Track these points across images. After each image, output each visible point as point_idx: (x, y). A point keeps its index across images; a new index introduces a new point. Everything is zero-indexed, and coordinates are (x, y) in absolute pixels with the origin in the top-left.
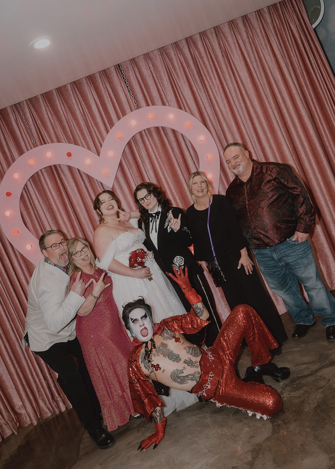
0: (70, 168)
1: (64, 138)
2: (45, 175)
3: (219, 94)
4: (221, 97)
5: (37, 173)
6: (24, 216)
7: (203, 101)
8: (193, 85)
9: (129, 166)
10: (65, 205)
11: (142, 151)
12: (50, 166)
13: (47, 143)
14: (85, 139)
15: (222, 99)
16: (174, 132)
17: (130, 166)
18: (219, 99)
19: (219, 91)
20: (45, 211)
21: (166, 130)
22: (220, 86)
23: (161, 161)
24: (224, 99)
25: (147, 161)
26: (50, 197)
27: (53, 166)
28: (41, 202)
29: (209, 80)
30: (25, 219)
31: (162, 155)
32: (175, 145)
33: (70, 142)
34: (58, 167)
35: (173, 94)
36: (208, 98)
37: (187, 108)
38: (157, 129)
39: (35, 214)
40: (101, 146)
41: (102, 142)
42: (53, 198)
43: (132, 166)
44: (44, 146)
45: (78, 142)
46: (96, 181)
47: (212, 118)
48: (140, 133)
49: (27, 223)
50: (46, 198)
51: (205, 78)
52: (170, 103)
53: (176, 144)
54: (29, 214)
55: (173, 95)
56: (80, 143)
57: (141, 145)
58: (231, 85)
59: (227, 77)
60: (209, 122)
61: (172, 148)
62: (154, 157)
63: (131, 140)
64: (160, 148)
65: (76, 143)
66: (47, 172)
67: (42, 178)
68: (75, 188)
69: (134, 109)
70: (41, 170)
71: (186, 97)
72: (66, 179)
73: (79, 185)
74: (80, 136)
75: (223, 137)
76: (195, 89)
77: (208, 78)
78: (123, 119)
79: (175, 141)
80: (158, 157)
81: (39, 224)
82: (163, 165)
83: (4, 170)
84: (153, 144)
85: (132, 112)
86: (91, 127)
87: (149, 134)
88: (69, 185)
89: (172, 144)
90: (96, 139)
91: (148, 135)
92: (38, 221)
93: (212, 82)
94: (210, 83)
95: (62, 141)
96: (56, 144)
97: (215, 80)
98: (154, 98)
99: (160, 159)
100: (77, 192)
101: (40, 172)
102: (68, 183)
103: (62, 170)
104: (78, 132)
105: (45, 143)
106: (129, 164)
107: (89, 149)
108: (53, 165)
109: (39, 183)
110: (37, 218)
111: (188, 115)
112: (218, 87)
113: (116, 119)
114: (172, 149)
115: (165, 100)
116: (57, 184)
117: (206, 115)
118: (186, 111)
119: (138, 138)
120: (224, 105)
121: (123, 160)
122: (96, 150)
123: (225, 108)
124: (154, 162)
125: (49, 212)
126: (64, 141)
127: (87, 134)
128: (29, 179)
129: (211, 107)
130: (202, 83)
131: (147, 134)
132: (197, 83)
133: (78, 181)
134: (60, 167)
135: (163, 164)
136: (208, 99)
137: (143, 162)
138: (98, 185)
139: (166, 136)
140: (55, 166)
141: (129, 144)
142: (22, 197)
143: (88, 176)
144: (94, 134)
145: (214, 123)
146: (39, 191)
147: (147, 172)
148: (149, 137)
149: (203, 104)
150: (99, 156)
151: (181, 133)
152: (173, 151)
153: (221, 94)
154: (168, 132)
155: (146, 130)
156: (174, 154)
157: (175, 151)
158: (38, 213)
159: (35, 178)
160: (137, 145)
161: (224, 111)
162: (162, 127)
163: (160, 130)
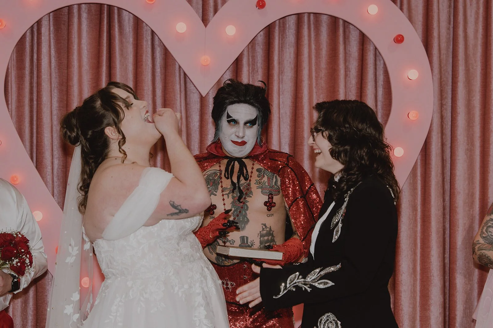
0: (138, 22)
2: (84, 15)
3: (474, 5)
4: (477, 13)
5: (70, 7)
6: (10, 79)
7: (441, 6)
9: (250, 69)
11: (287, 50)
12: (101, 5)
15: (477, 19)
16: (363, 39)
17: (253, 70)
18: (471, 16)
20: (53, 85)
23: (317, 84)
24: (481, 19)
25: (289, 74)
26: (75, 63)
27: (106, 6)
28: (53, 65)
31: (323, 73)
32: (354, 65)
34: (116, 11)
36: (452, 4)
37: (405, 7)
38: (334, 20)
39: (31, 83)
40: (216, 11)
41: (219, 2)
42: (80, 67)
43: (257, 71)
46: (177, 67)
47: (443, 45)
48: (299, 16)
49: (10, 94)
50: (66, 62)
53: (357, 65)
54: (20, 78)
57: (291, 39)
60: (435, 51)
61: (347, 69)
62: (306, 72)
63: (277, 22)
64: (323, 64)
66: (89, 12)
67: (75, 20)
68: (131, 67)
70: (79, 5)
72: (121, 42)
73: (142, 65)
75: (449, 89)
79: (357, 58)
80: (314, 74)
81: (31, 107)
82: (317, 95)
84: (313, 46)
87: (314, 24)
88: (122, 55)
89: (350, 61)
91: (312, 26)
92: (31, 100)
99: (317, 80)
100: (130, 75)
101: (76, 8)
102: (121, 50)
103: (120, 22)
106: (253, 65)
107: (190, 2)
108: (108, 5)
109: (64, 28)
110: (31, 93)
111: (403, 17)
114: (346, 71)
116: (99, 43)
117: (435, 34)
118: (401, 9)
119: (291, 23)
120: (476, 31)
121: (246, 53)
122: (203, 11)
123: (476, 37)
124: (302, 81)
125: (60, 91)
128: (49, 14)
129: (450, 23)
131: (312, 22)
134: (119, 15)
135: (316, 92)
136: (450, 7)
137: (281, 72)
138: (177, 78)
139: (345, 43)
140: (110, 7)
141: (269, 30)
142: (21, 42)
143: (166, 52)
145: (443, 57)
146: (58, 41)
147: (281, 93)
148: (312, 29)
149: (439, 12)
150: (206, 27)
151: (376, 48)
152: (346, 75)
153: (478, 8)
154: (351, 36)
155: (312, 15)
156: (346, 83)
157: (349, 77)
158: (39, 84)
159: (62, 15)
160: (282, 35)
161: (471, 42)
162: (345, 22)
163: (339, 26)
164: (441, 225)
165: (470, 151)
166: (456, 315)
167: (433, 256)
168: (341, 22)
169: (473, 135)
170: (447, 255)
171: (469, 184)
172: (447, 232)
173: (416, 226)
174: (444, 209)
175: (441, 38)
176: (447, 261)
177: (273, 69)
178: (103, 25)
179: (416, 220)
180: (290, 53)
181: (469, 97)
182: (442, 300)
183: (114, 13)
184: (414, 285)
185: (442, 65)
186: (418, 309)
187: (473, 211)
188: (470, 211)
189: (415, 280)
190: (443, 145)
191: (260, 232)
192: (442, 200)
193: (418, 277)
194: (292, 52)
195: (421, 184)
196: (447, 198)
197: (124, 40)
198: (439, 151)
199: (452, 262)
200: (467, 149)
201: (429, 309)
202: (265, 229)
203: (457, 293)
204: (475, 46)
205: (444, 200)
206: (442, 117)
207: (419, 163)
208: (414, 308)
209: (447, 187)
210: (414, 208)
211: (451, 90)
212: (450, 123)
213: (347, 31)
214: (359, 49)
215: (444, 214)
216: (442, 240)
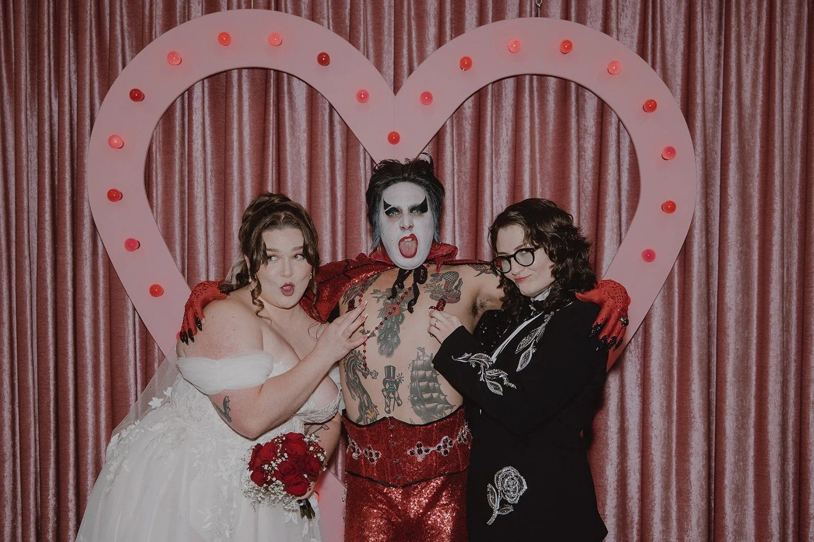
0: (312, 93)
1: (328, 17)
2: (246, 86)
3: (751, 62)
4: (755, 73)
5: (227, 73)
6: (154, 165)
7: (706, 65)
8: (699, 15)
9: (456, 150)
10: (262, 181)
11: (504, 125)
12: (266, 70)
13: (283, 9)
14: (378, 41)
15: (755, 81)
16: (603, 108)
17: (459, 151)
18: (747, 77)
19: (757, 55)
20: (209, 174)
21: (585, 101)
22: (763, 45)
23: (541, 168)
24: (761, 80)
25: (505, 156)
26: (235, 145)
27: (272, 71)
28: (209, 148)
29: (742, 19)
30: (154, 173)
31: (550, 154)
32: (590, 144)
33: (338, 28)
34: (286, 78)
35: (638, 18)
36: (722, 62)
38: (564, 84)
39: (182, 171)
41: (415, 64)
42: (241, 149)
43: (465, 153)
44: (272, 12)
45: (358, 39)
46: (362, 149)
47: (709, 116)
48: (519, 79)
49: (155, 184)
50: (224, 143)
51: (734, 9)
52: (621, 36)
53: (595, 143)
54: (168, 165)
55: (638, 22)
56: (362, 44)
57: (508, 111)
58: (790, 54)
59: (791, 30)
60: (698, 124)
61: (580, 149)
62: (527, 153)
63: (490, 87)
64: (550, 143)
65: (352, 39)
66: (252, 81)
67: (235, 91)
68: (304, 151)
69: (528, 14)
70: (240, 70)
71: (669, 36)
72: (292, 117)
73: (317, 146)
74: (370, 28)
75: (717, 173)
76: (699, 26)
77: (743, 14)
78: (491, 27)
79: (594, 135)
80: (537, 155)
81: (182, 200)
82: (541, 182)
83: (154, 33)
84: (537, 120)
85: (520, 17)
86: (405, 17)
87: (538, 91)
88: (293, 134)
89: (584, 138)
90: (405, 51)
91: (536, 94)
92: (182, 192)
93: (749, 27)
94: (743, 28)
95: (321, 20)
96: (303, 22)
97: (759, 24)
98: (588, 10)
99: (541, 163)
100: (304, 160)
101: (235, 74)
102: (292, 128)
103: (290, 93)
104: (369, 17)
105: (278, 8)
106: (459, 144)
107: (379, 64)
108: (275, 70)
109: (222, 99)
110: (182, 184)
111: (655, 77)
112: (757, 47)
113: (474, 21)
114: (579, 152)
115: (613, 25)
116: (265, 120)
117: (699, 100)
118: (653, 66)
119: (509, 89)
120: (754, 97)
121: (448, 129)
122: (394, 77)
123: (754, 104)
124: (521, 164)
126: (326, 23)
127: (389, 29)
128: (203, 80)
129: (718, 87)
130: (720, 19)
131: (535, 89)
132: (709, 13)
133: (320, 134)
134: (289, 84)
135: (541, 179)
136: (718, 65)
137: (496, 153)
138: (363, 163)
139: (578, 115)
140: (278, 73)
141: (479, 96)
143: (348, 133)
144: (405, 37)
147: (494, 180)
148: (536, 98)
149: (703, 72)
150: (395, 95)
151: (619, 120)
152: (579, 157)
153: (757, 65)
154: (586, 106)
155: (535, 77)
156: (579, 166)
157: (584, 159)
158: (190, 172)
159: (220, 85)
160: (497, 106)
161: (747, 111)
162: (579, 86)
163: (570, 92)
164: (705, 351)
165: (745, 255)
166: (724, 469)
167: (694, 391)
168: (573, 86)
169: (749, 233)
170: (713, 390)
171: (743, 296)
172: (714, 359)
173: (672, 352)
174: (709, 328)
175: (707, 106)
176: (713, 397)
177: (484, 149)
178: (270, 97)
179: (671, 345)
180: (507, 130)
181: (744, 183)
182: (706, 448)
183: (283, 80)
184: (669, 429)
185: (708, 143)
186: (674, 459)
187: (748, 333)
188: (744, 333)
189: (670, 422)
190: (708, 246)
191: (414, 361)
192: (706, 319)
193: (675, 418)
194: (510, 128)
195: (679, 297)
196: (714, 315)
197: (296, 116)
198: (703, 255)
199: (720, 399)
200: (741, 252)
201: (689, 461)
202: (421, 358)
203: (727, 441)
204: (753, 116)
205: (709, 319)
206: (707, 211)
207: (676, 270)
208: (669, 458)
209: (714, 301)
210: (669, 328)
211: (719, 174)
212: (717, 219)
213: (581, 99)
214: (597, 123)
215: (709, 337)
216: (705, 369)
